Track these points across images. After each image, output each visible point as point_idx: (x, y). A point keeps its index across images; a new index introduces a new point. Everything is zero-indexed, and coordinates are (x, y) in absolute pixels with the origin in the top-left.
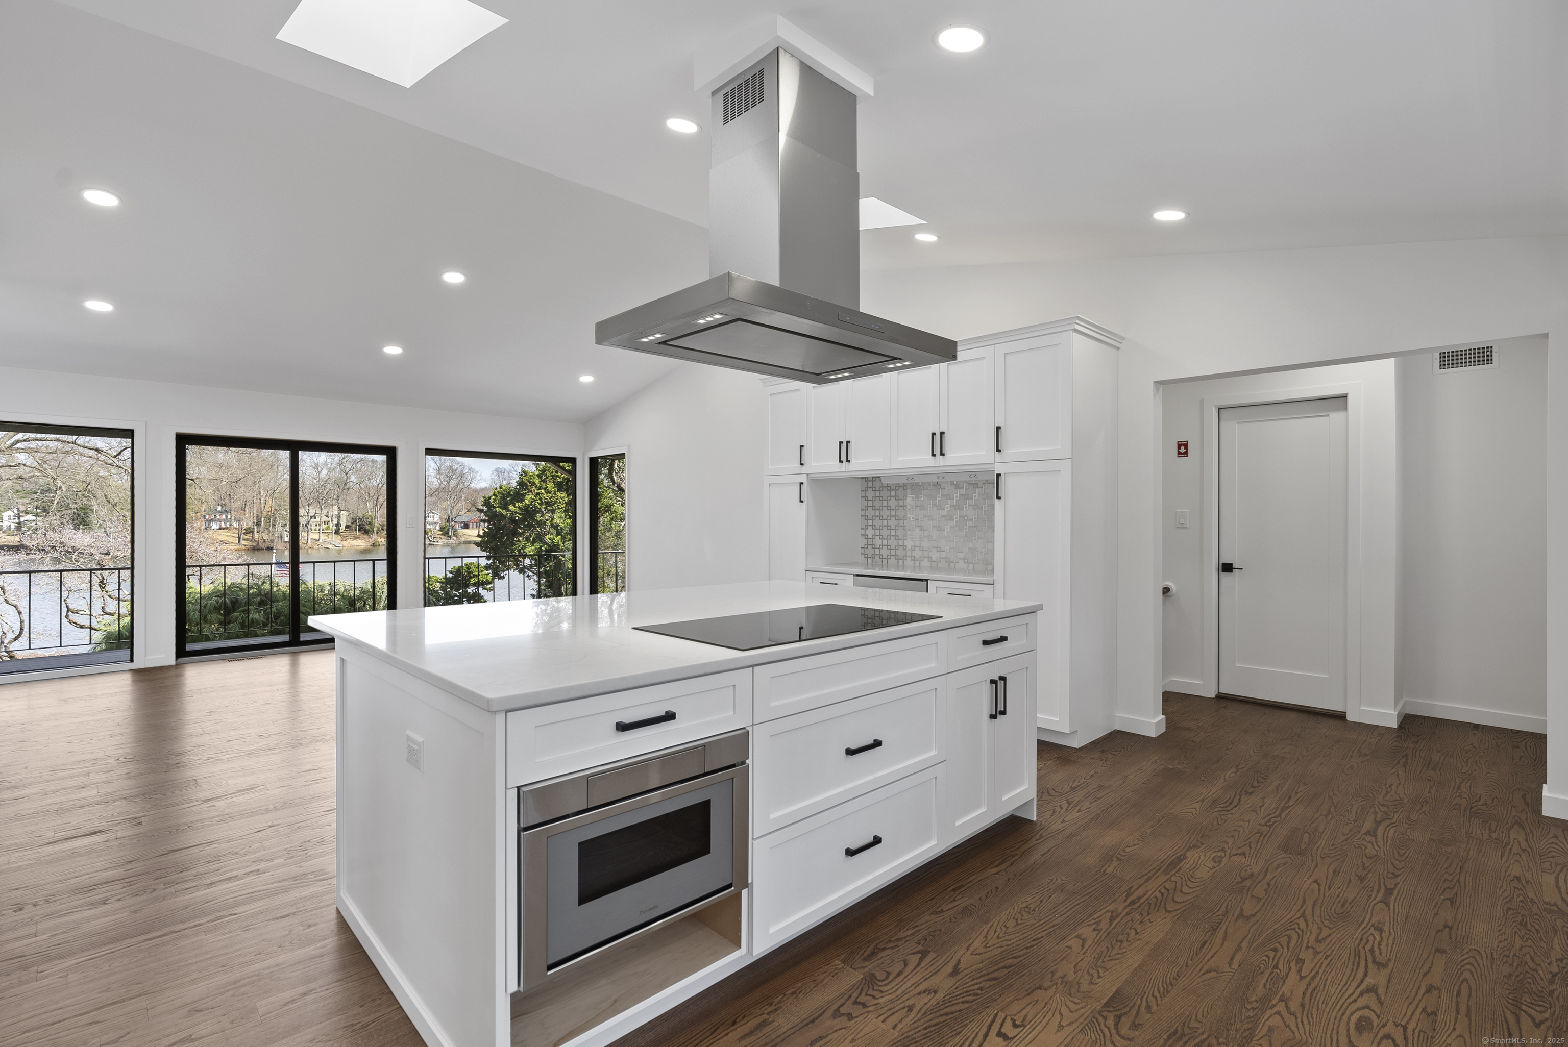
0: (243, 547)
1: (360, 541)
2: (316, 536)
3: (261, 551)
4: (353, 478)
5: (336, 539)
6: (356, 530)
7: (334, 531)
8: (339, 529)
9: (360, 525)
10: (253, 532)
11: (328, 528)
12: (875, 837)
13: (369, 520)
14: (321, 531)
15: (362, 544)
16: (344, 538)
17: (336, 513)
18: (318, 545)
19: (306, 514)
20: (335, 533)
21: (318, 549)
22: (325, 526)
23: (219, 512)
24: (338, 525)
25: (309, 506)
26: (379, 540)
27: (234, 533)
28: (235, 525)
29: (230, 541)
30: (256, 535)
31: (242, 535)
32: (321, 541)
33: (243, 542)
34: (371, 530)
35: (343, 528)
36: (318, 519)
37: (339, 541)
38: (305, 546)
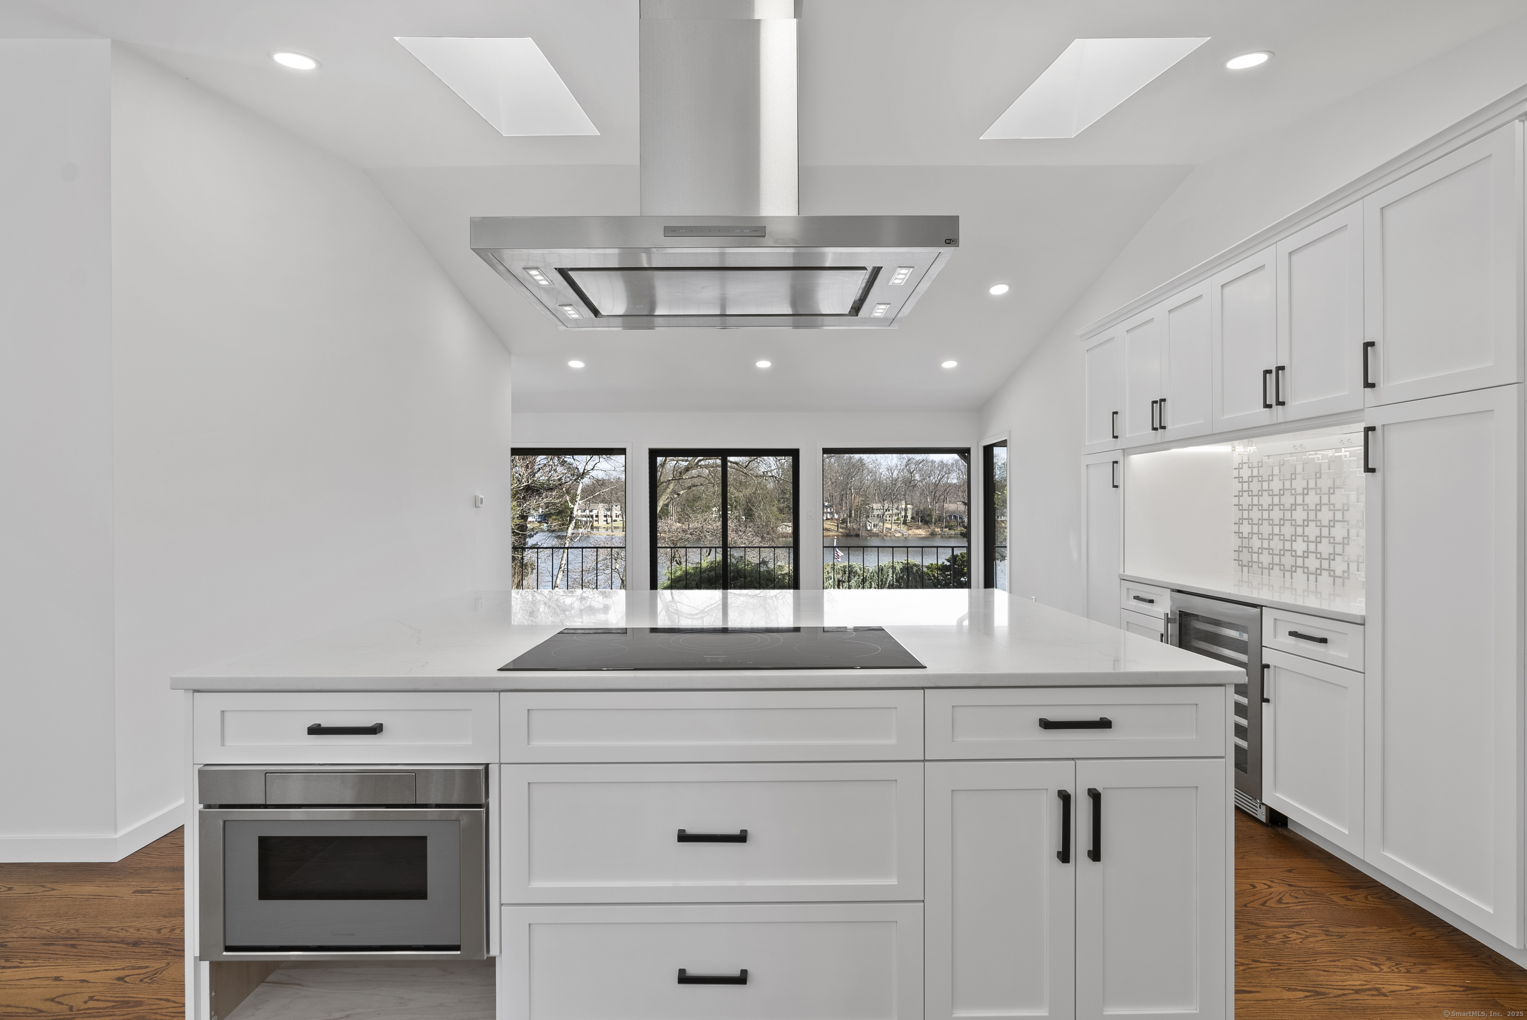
0: (840, 534)
1: (921, 530)
2: (889, 526)
3: (852, 537)
4: (917, 477)
5: (903, 528)
6: (919, 521)
7: (902, 522)
8: (906, 520)
9: (921, 517)
10: (847, 522)
11: (898, 519)
12: (744, 972)
13: (929, 512)
14: (893, 522)
15: (923, 533)
16: (910, 528)
17: (904, 506)
18: (891, 533)
19: (882, 508)
20: (903, 523)
21: (891, 536)
22: (896, 518)
23: (827, 506)
24: (906, 516)
25: (884, 501)
26: (936, 530)
27: (834, 523)
28: (836, 516)
29: (833, 529)
30: (849, 525)
31: (840, 525)
32: (892, 530)
33: (840, 530)
34: (930, 521)
35: (909, 518)
36: (891, 512)
37: (906, 531)
38: (881, 533)
